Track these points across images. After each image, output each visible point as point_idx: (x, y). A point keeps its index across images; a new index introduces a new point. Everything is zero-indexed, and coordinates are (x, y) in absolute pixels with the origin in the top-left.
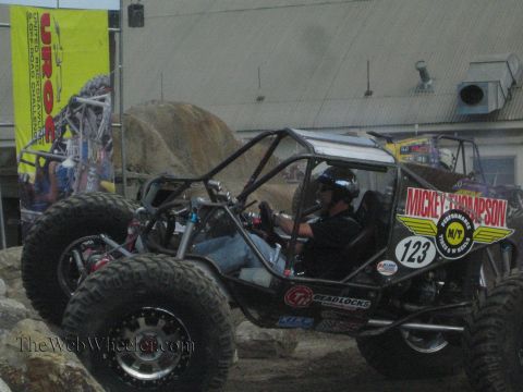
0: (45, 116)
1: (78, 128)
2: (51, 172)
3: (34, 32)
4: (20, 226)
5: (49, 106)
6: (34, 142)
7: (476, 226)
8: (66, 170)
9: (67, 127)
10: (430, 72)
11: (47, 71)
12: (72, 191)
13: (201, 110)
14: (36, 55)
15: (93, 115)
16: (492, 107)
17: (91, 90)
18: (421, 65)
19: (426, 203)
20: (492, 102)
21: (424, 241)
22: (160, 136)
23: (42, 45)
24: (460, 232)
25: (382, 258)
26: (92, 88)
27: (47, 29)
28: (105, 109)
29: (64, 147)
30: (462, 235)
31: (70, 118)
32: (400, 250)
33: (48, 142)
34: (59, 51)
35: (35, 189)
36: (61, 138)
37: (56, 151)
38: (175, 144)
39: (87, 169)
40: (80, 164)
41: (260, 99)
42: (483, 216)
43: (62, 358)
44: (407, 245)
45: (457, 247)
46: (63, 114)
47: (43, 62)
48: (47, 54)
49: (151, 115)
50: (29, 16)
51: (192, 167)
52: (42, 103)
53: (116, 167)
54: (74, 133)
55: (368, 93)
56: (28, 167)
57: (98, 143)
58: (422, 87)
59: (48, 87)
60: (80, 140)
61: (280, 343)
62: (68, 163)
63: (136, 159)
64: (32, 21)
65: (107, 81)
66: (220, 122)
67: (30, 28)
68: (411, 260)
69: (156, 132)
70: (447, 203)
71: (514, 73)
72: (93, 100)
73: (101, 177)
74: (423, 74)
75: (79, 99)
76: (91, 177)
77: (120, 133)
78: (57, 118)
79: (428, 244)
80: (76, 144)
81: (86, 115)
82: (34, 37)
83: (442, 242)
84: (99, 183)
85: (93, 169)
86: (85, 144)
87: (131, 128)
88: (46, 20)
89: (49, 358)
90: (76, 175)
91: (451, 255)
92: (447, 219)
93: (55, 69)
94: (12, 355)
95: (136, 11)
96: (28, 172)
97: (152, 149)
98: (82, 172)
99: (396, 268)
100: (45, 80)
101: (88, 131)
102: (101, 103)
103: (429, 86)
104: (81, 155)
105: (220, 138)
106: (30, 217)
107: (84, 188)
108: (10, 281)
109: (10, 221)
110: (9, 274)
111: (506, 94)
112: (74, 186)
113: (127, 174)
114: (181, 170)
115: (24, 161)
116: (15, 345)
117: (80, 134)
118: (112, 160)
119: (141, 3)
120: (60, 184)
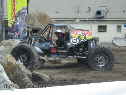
0: (14, 14)
1: (20, 16)
2: (14, 25)
4: (8, 36)
5: (14, 12)
6: (11, 19)
7: (86, 36)
8: (17, 25)
10: (91, 8)
11: (14, 5)
13: (45, 14)
14: (12, 2)
15: (23, 14)
16: (102, 16)
17: (23, 9)
18: (89, 7)
19: (76, 32)
20: (103, 15)
21: (76, 39)
22: (36, 19)
24: (83, 37)
25: (68, 42)
28: (26, 13)
29: (17, 20)
30: (84, 38)
31: (19, 15)
32: (71, 41)
33: (14, 19)
34: (17, 1)
35: (11, 28)
38: (40, 20)
41: (57, 12)
42: (88, 34)
43: (14, 62)
44: (73, 40)
45: (83, 40)
47: (13, 3)
49: (35, 15)
51: (43, 25)
53: (27, 25)
54: (19, 18)
55: (78, 12)
56: (10, 24)
57: (24, 20)
58: (89, 11)
59: (14, 8)
61: (58, 61)
62: (18, 24)
63: (31, 23)
65: (26, 8)
66: (49, 16)
68: (74, 42)
69: (36, 18)
70: (80, 32)
71: (107, 9)
72: (23, 11)
73: (24, 27)
74: (89, 8)
75: (20, 11)
78: (16, 15)
79: (77, 39)
81: (22, 14)
83: (80, 39)
84: (24, 28)
85: (23, 25)
86: (21, 20)
87: (30, 17)
89: (12, 62)
90: (19, 26)
91: (82, 41)
92: (80, 35)
93: (16, 5)
94: (5, 61)
96: (10, 25)
97: (35, 21)
98: (21, 25)
99: (71, 44)
101: (22, 17)
104: (20, 22)
105: (48, 20)
106: (10, 34)
107: (21, 29)
108: (5, 47)
109: (6, 35)
110: (6, 45)
111: (105, 13)
112: (19, 28)
113: (30, 26)
114: (40, 26)
115: (9, 23)
116: (5, 59)
117: (21, 18)
118: (27, 23)
120: (16, 28)
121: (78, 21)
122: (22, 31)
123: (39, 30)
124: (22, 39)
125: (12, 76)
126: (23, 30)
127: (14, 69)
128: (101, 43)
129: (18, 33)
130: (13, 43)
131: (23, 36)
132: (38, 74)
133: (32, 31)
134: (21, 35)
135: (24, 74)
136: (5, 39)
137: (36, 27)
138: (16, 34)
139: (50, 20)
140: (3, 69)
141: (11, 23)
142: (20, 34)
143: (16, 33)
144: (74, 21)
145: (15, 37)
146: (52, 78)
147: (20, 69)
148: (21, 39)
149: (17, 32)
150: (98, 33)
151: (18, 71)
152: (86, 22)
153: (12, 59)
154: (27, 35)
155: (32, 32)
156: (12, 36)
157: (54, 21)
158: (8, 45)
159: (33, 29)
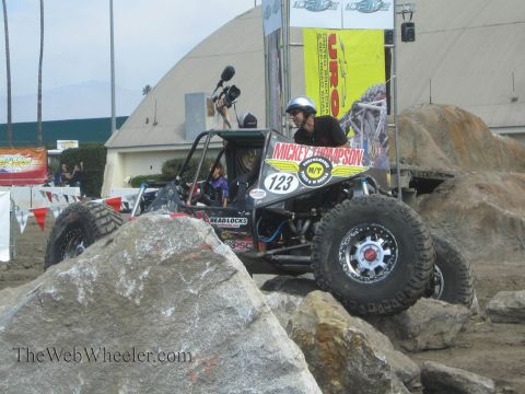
1: (359, 127)
3: (323, 50)
5: (336, 111)
9: (351, 128)
11: (334, 81)
13: (464, 112)
14: (325, 68)
15: (371, 116)
17: (370, 97)
22: (428, 134)
23: (330, 60)
26: (370, 95)
27: (334, 47)
28: (381, 112)
31: (353, 120)
34: (344, 65)
38: (441, 140)
41: (514, 100)
43: (345, 324)
46: (347, 117)
47: (330, 74)
48: (334, 68)
49: (421, 118)
50: (319, 36)
51: (455, 159)
52: (330, 108)
53: (391, 161)
54: (356, 133)
57: (376, 141)
59: (335, 94)
60: (362, 138)
63: (407, 153)
64: (321, 40)
65: (383, 89)
66: (479, 120)
67: (319, 47)
69: (424, 130)
72: (371, 105)
75: (360, 104)
77: (394, 132)
78: (342, 120)
80: (358, 142)
81: (366, 117)
82: (323, 54)
86: (365, 142)
87: (403, 128)
88: (332, 39)
89: (334, 324)
93: (340, 80)
94: (304, 320)
95: (408, 28)
97: (421, 145)
100: (332, 89)
101: (368, 130)
102: (378, 107)
105: (478, 133)
113: (401, 166)
114: (446, 162)
116: (308, 312)
117: (362, 133)
118: (388, 154)
119: (412, 21)
123: (442, 181)
125: (336, 383)
127: (343, 353)
132: (445, 375)
133: (412, 184)
135: (387, 375)
137: (429, 168)
139: (485, 137)
140: (301, 356)
146: (507, 388)
147: (369, 352)
151: (364, 362)
153: (336, 313)
155: (413, 190)
157: (503, 138)
159: (414, 178)
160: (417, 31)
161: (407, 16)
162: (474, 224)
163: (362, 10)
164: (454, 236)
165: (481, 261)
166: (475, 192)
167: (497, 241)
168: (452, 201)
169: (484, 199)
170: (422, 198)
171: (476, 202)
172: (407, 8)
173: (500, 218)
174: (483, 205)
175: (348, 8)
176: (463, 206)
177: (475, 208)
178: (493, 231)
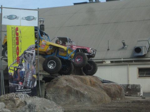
0: (17, 56)
1: (26, 59)
2: (18, 72)
3: (14, 33)
4: (9, 88)
5: (18, 54)
6: (13, 64)
8: (23, 72)
9: (23, 59)
10: (126, 43)
11: (17, 43)
12: (24, 78)
14: (14, 39)
15: (30, 56)
16: (144, 54)
17: (30, 49)
18: (124, 42)
20: (144, 52)
23: (16, 36)
26: (30, 48)
27: (17, 32)
28: (34, 54)
29: (22, 65)
31: (24, 57)
33: (17, 64)
34: (21, 38)
36: (21, 63)
37: (20, 66)
39: (29, 71)
40: (27, 70)
46: (22, 56)
47: (16, 41)
48: (17, 39)
50: (12, 28)
52: (16, 53)
53: (36, 71)
54: (25, 61)
55: (108, 50)
56: (12, 71)
57: (32, 64)
59: (18, 48)
60: (27, 63)
62: (23, 70)
63: (42, 69)
64: (13, 29)
65: (34, 47)
67: (12, 31)
72: (31, 52)
74: (124, 44)
75: (26, 51)
76: (30, 73)
77: (38, 61)
78: (20, 57)
80: (26, 64)
81: (29, 56)
82: (14, 34)
84: (32, 75)
85: (31, 71)
86: (28, 64)
88: (17, 29)
90: (26, 73)
93: (20, 43)
95: (42, 27)
98: (27, 72)
100: (17, 46)
101: (29, 61)
102: (33, 53)
103: (126, 48)
104: (27, 67)
106: (12, 85)
107: (28, 77)
108: (6, 103)
109: (6, 86)
110: (6, 102)
111: (148, 50)
112: (25, 76)
113: (40, 73)
115: (10, 69)
117: (27, 61)
118: (35, 69)
119: (44, 24)
120: (21, 76)
121: (108, 62)
122: (29, 81)
123: (53, 78)
124: (30, 91)
126: (31, 78)
128: (144, 93)
129: (24, 83)
130: (17, 98)
131: (32, 87)
133: (43, 79)
134: (28, 85)
136: (4, 92)
138: (21, 85)
141: (13, 69)
142: (26, 84)
143: (20, 83)
144: (102, 62)
145: (19, 88)
148: (28, 92)
149: (22, 82)
150: (138, 78)
152: (121, 63)
154: (36, 86)
155: (44, 81)
156: (15, 88)
158: (9, 101)
159: (44, 77)
160: (45, 28)
161: (42, 22)
162: (64, 92)
163: (27, 20)
164: (58, 97)
165: (67, 105)
166: (65, 82)
167: (72, 98)
168: (57, 85)
169: (68, 84)
170: (47, 84)
171: (65, 85)
172: (42, 20)
173: (73, 91)
174: (67, 86)
175: (22, 19)
176: (60, 86)
177: (64, 87)
178: (71, 95)
